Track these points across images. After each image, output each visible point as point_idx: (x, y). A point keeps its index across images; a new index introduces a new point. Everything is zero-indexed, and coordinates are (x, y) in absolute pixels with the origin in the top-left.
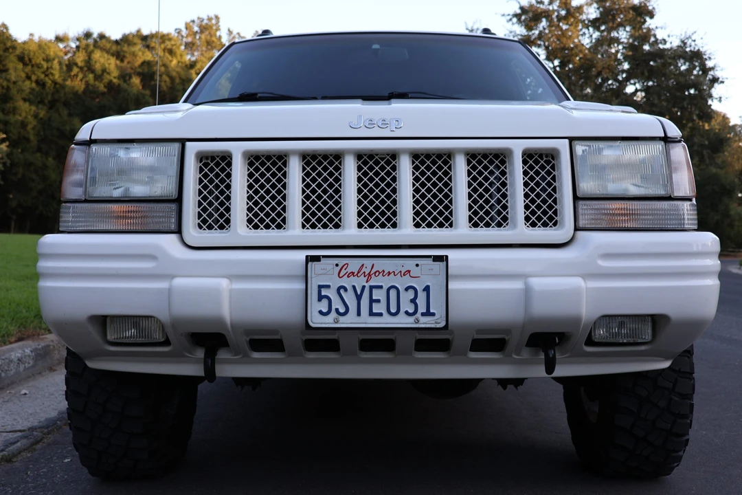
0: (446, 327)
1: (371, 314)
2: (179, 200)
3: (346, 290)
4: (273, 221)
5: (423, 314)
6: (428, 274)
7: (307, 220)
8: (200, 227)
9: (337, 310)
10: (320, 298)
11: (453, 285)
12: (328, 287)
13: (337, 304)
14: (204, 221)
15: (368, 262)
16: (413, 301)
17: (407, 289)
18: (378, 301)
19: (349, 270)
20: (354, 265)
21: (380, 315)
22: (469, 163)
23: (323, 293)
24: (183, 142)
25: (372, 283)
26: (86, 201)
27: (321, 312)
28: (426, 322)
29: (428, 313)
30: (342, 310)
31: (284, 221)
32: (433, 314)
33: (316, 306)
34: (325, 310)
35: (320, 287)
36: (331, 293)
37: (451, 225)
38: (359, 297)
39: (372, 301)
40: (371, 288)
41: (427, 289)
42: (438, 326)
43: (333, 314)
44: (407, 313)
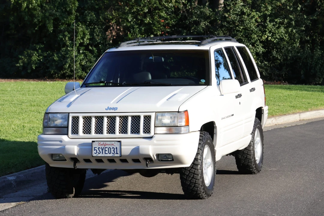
0: (121, 156)
1: (105, 153)
2: (68, 127)
3: (100, 148)
4: (88, 132)
5: (116, 154)
6: (117, 145)
7: (96, 132)
8: (73, 133)
9: (98, 153)
10: (95, 150)
11: (122, 147)
12: (96, 147)
13: (98, 151)
14: (73, 132)
15: (105, 142)
16: (114, 151)
17: (113, 148)
18: (107, 151)
19: (101, 144)
20: (102, 143)
21: (107, 154)
22: (132, 118)
23: (96, 149)
24: (69, 113)
25: (106, 147)
26: (48, 127)
27: (95, 153)
28: (116, 155)
29: (117, 153)
30: (99, 153)
31: (90, 132)
32: (118, 154)
33: (94, 152)
34: (96, 153)
35: (95, 148)
36: (97, 149)
37: (127, 133)
38: (103, 150)
39: (105, 151)
40: (105, 148)
41: (117, 148)
42: (119, 156)
43: (97, 154)
44: (113, 153)
